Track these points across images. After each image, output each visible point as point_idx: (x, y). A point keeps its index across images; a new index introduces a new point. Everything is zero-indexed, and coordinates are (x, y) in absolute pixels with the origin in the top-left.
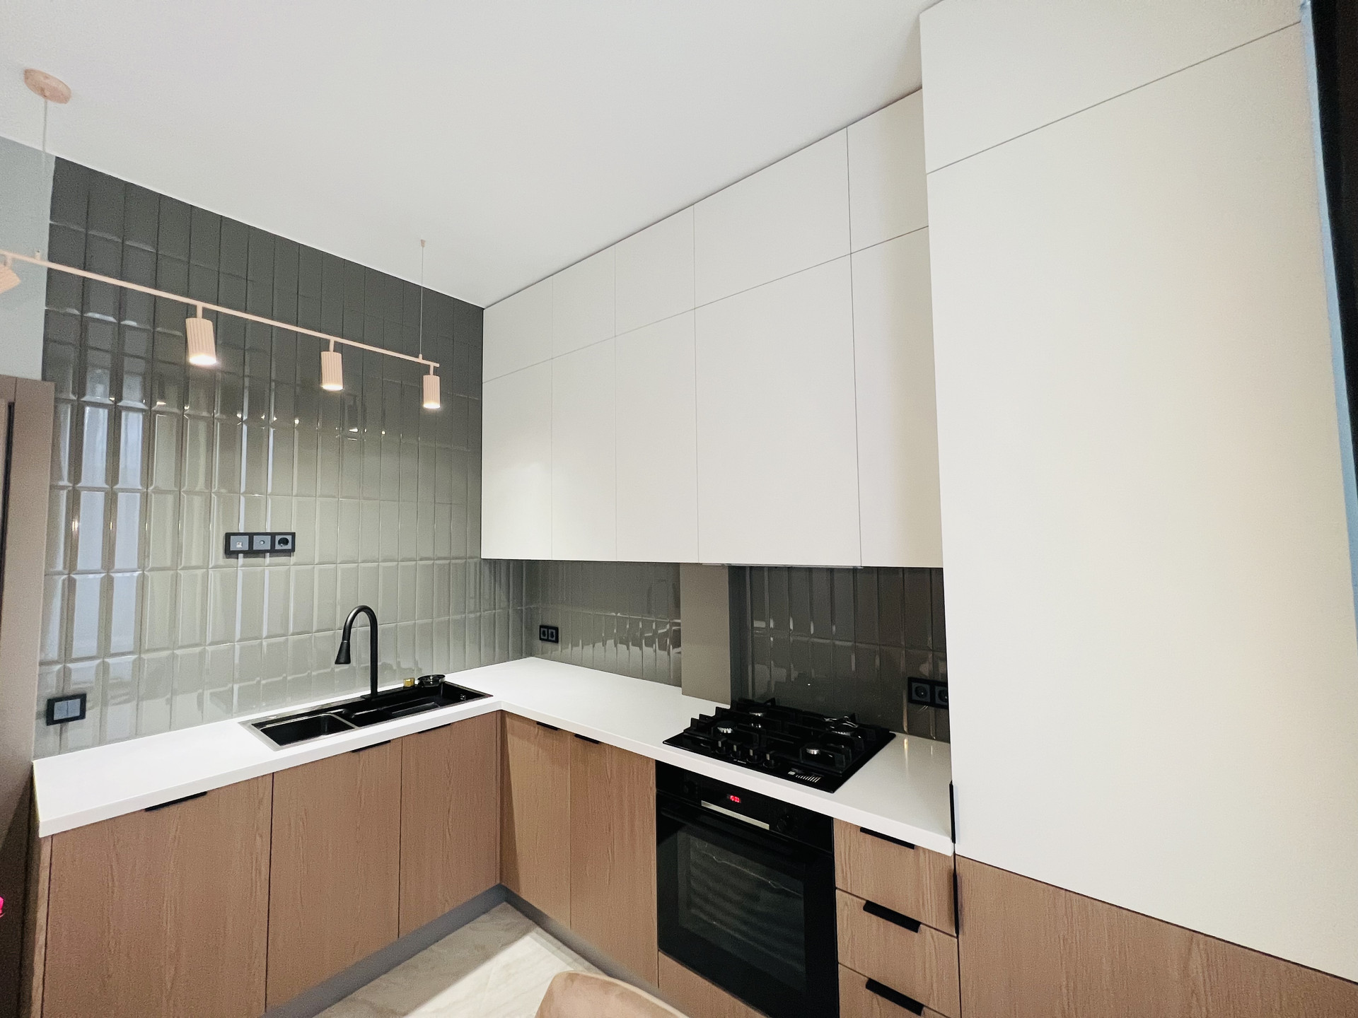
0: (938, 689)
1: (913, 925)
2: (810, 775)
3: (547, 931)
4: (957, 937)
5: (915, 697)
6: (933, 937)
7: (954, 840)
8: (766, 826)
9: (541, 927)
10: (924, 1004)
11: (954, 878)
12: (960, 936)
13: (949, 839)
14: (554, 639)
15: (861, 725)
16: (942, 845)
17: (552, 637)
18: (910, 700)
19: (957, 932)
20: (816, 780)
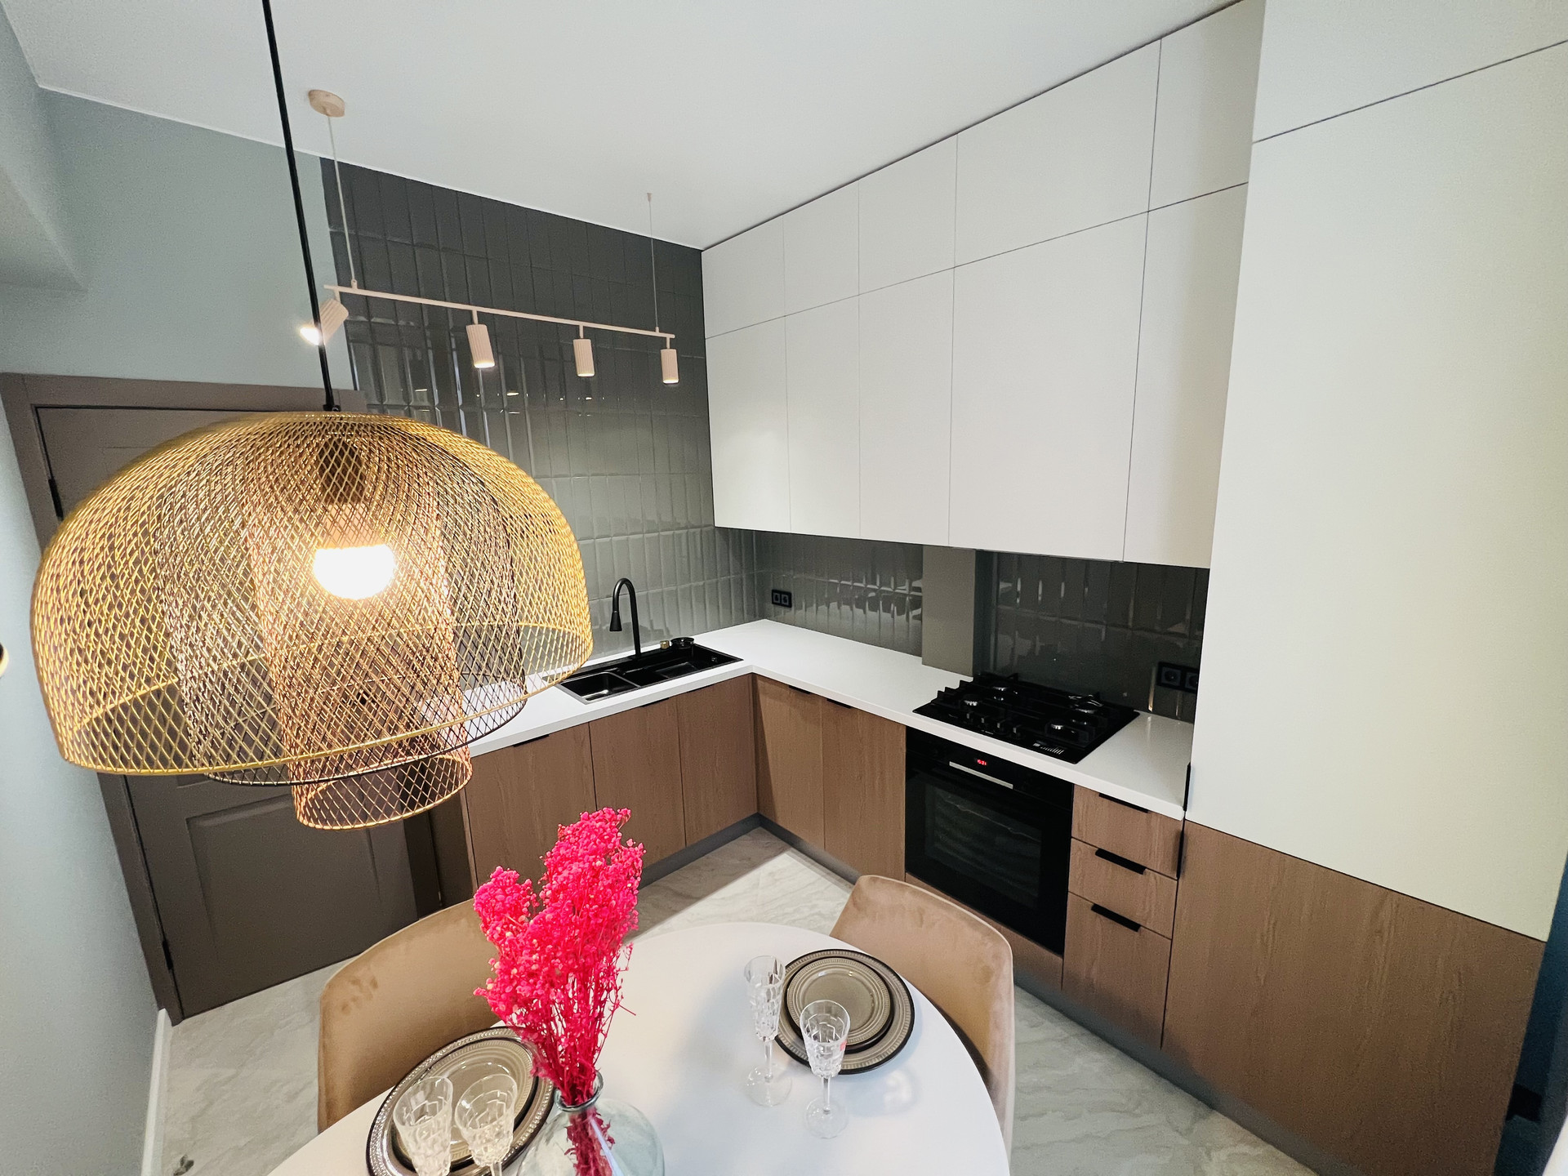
0: (1189, 675)
1: (1140, 869)
2: (1054, 748)
3: (801, 851)
4: (1178, 880)
5: (1164, 681)
6: (1155, 878)
7: (1185, 809)
8: (1010, 786)
9: (795, 848)
10: (1142, 924)
11: (1181, 838)
12: (1180, 880)
13: (1181, 808)
14: (787, 604)
15: (1105, 704)
16: (1175, 812)
17: (785, 601)
18: (1159, 683)
19: (1178, 876)
20: (1059, 752)
